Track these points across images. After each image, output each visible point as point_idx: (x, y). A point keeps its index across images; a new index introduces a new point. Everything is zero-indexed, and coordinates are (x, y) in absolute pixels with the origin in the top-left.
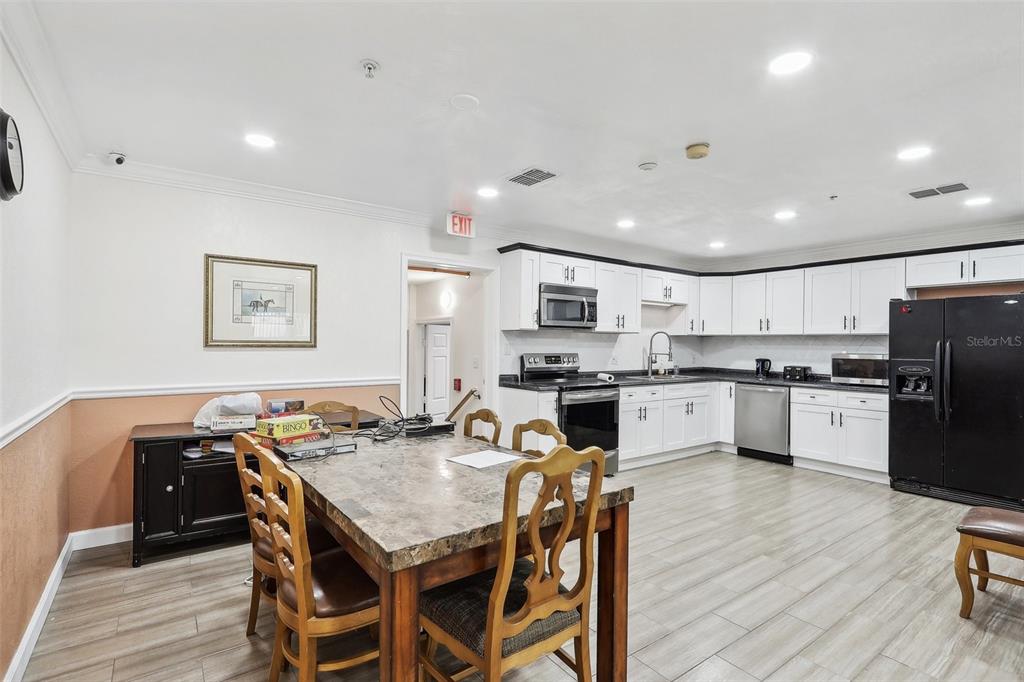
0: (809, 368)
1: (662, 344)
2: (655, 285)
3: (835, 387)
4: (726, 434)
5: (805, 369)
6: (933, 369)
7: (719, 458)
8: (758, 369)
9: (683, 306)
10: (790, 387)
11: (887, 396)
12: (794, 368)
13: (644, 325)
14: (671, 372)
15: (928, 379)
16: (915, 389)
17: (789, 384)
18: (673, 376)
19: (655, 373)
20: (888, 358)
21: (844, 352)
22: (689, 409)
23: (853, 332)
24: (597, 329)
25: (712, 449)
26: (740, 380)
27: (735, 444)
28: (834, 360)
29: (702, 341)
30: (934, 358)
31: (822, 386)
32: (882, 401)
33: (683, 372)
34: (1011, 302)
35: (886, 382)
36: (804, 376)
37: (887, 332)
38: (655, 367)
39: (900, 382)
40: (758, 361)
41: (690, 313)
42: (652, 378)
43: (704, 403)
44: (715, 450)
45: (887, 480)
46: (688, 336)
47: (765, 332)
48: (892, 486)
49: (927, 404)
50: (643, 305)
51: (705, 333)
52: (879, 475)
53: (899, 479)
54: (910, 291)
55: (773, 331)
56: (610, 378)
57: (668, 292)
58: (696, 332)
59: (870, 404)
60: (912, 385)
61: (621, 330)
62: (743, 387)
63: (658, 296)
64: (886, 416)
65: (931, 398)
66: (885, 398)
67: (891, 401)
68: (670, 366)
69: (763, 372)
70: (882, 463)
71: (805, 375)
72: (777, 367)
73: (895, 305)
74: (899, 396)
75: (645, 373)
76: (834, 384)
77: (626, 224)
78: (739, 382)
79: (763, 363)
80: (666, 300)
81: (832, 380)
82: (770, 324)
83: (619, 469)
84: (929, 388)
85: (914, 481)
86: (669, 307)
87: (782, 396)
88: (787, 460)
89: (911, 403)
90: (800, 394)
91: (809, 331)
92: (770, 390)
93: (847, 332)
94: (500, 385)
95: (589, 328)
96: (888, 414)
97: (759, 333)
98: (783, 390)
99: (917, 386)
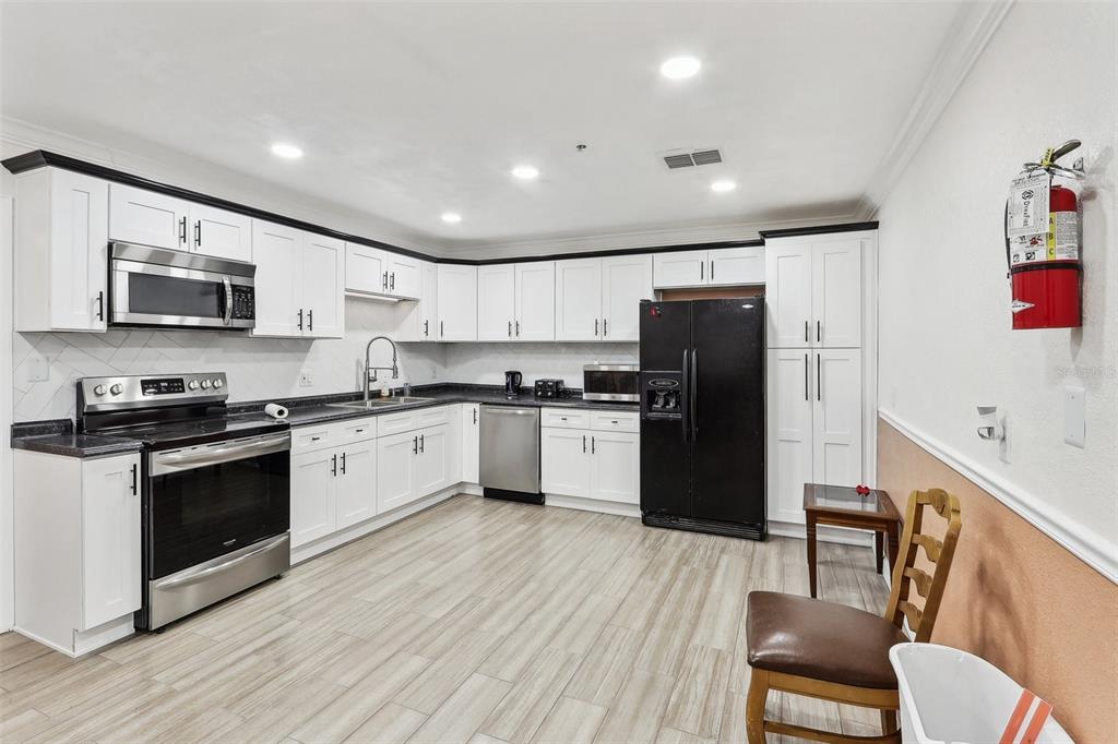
0: (562, 382)
1: (383, 355)
2: (370, 269)
3: (587, 405)
4: (469, 472)
5: (558, 383)
6: (681, 383)
7: (464, 504)
8: (508, 384)
9: (415, 301)
10: (540, 407)
11: (638, 414)
12: (545, 382)
13: (350, 325)
14: (400, 392)
15: (676, 392)
16: (663, 407)
17: (539, 403)
18: (402, 399)
19: (376, 395)
20: (638, 370)
21: (596, 363)
22: (419, 445)
23: (605, 339)
24: (256, 332)
25: (454, 492)
26: (486, 400)
27: (480, 484)
28: (586, 372)
29: (445, 350)
30: (682, 370)
31: (574, 405)
32: (632, 420)
33: (418, 391)
34: (747, 306)
35: (637, 398)
36: (554, 393)
37: (637, 339)
38: (374, 387)
39: (650, 398)
40: (508, 374)
41: (424, 312)
42: (369, 403)
43: (441, 434)
44: (458, 495)
45: (638, 514)
46: (421, 343)
47: (514, 338)
48: (646, 522)
49: (677, 422)
50: (346, 296)
51: (446, 339)
52: (630, 507)
53: (650, 513)
54: (657, 291)
55: (523, 337)
56: (281, 413)
57: (389, 280)
58: (434, 337)
59: (622, 425)
60: (661, 402)
61: (307, 333)
62: (489, 409)
63: (375, 286)
64: (637, 438)
65: (679, 416)
66: (636, 416)
67: (642, 421)
68: (399, 383)
69: (514, 388)
70: (633, 495)
71: (558, 390)
72: (528, 381)
73: (645, 306)
74: (649, 414)
75: (359, 397)
76: (587, 401)
77: (287, 152)
78: (485, 403)
79: (513, 376)
80: (386, 292)
81: (585, 396)
82: (519, 327)
83: (292, 563)
84: (677, 403)
85: (666, 514)
86: (396, 303)
87: (534, 418)
88: (537, 499)
89: (661, 422)
90: (551, 416)
91: (561, 338)
92: (520, 412)
93: (597, 339)
94: (13, 446)
95: (242, 330)
96: (639, 435)
97: (508, 339)
98: (533, 411)
99: (667, 403)
